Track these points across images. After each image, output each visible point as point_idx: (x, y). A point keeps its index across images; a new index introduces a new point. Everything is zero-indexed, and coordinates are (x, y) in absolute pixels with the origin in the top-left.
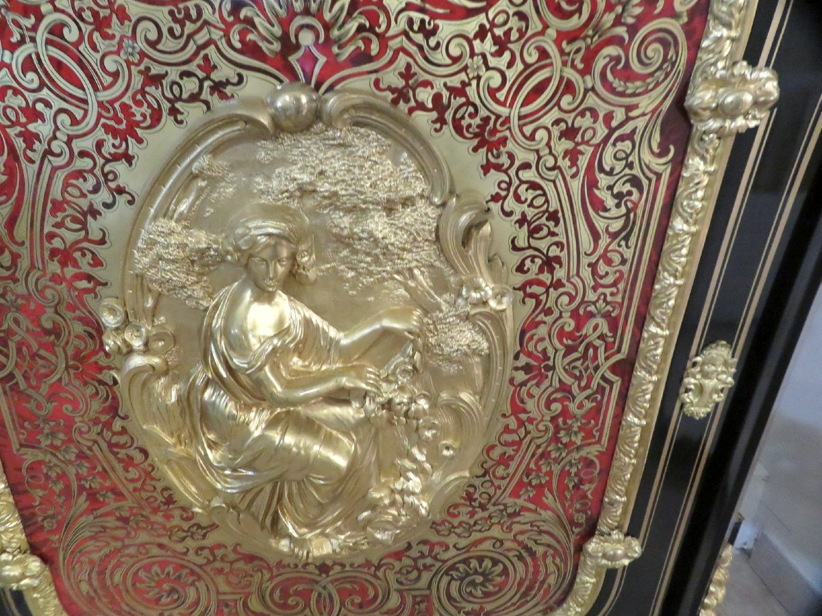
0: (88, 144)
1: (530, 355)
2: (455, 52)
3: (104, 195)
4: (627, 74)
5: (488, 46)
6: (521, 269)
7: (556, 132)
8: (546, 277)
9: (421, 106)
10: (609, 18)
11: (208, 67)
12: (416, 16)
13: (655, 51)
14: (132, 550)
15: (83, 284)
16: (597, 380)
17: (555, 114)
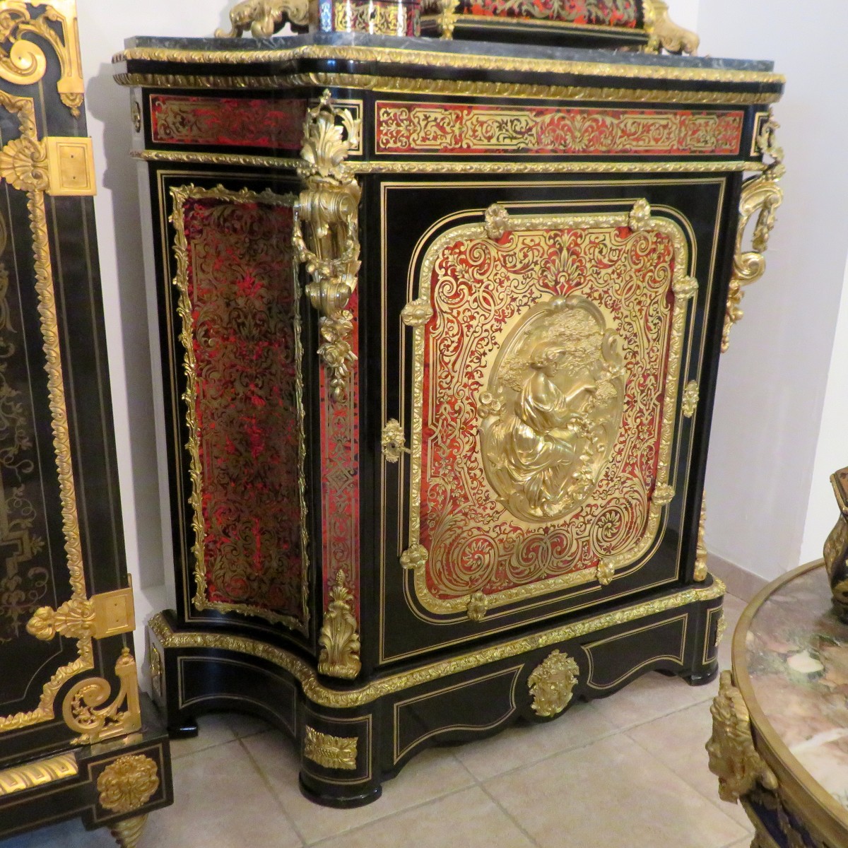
0: (488, 327)
1: (629, 396)
2: (605, 279)
3: (490, 346)
4: (655, 281)
5: (615, 276)
6: (625, 358)
7: (635, 302)
8: (633, 360)
9: (595, 299)
10: (649, 264)
11: (532, 293)
12: (595, 269)
13: (662, 273)
14: (465, 535)
15: (475, 386)
16: (652, 405)
17: (635, 297)
